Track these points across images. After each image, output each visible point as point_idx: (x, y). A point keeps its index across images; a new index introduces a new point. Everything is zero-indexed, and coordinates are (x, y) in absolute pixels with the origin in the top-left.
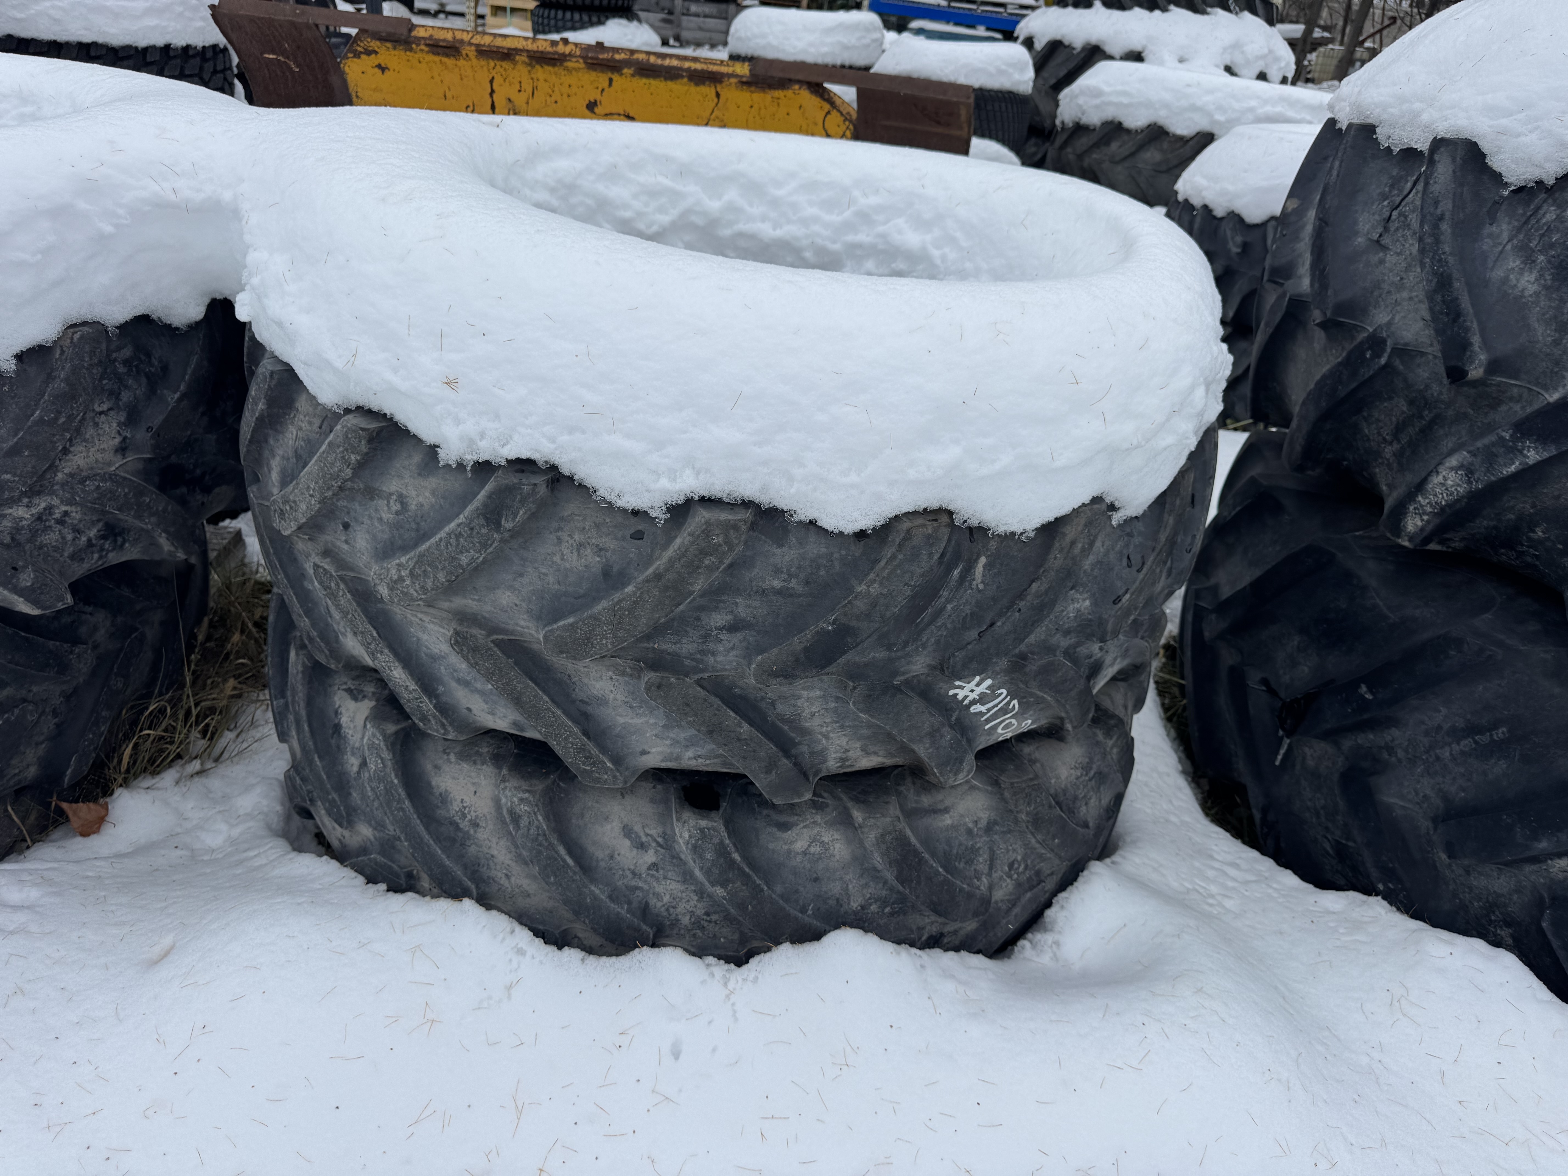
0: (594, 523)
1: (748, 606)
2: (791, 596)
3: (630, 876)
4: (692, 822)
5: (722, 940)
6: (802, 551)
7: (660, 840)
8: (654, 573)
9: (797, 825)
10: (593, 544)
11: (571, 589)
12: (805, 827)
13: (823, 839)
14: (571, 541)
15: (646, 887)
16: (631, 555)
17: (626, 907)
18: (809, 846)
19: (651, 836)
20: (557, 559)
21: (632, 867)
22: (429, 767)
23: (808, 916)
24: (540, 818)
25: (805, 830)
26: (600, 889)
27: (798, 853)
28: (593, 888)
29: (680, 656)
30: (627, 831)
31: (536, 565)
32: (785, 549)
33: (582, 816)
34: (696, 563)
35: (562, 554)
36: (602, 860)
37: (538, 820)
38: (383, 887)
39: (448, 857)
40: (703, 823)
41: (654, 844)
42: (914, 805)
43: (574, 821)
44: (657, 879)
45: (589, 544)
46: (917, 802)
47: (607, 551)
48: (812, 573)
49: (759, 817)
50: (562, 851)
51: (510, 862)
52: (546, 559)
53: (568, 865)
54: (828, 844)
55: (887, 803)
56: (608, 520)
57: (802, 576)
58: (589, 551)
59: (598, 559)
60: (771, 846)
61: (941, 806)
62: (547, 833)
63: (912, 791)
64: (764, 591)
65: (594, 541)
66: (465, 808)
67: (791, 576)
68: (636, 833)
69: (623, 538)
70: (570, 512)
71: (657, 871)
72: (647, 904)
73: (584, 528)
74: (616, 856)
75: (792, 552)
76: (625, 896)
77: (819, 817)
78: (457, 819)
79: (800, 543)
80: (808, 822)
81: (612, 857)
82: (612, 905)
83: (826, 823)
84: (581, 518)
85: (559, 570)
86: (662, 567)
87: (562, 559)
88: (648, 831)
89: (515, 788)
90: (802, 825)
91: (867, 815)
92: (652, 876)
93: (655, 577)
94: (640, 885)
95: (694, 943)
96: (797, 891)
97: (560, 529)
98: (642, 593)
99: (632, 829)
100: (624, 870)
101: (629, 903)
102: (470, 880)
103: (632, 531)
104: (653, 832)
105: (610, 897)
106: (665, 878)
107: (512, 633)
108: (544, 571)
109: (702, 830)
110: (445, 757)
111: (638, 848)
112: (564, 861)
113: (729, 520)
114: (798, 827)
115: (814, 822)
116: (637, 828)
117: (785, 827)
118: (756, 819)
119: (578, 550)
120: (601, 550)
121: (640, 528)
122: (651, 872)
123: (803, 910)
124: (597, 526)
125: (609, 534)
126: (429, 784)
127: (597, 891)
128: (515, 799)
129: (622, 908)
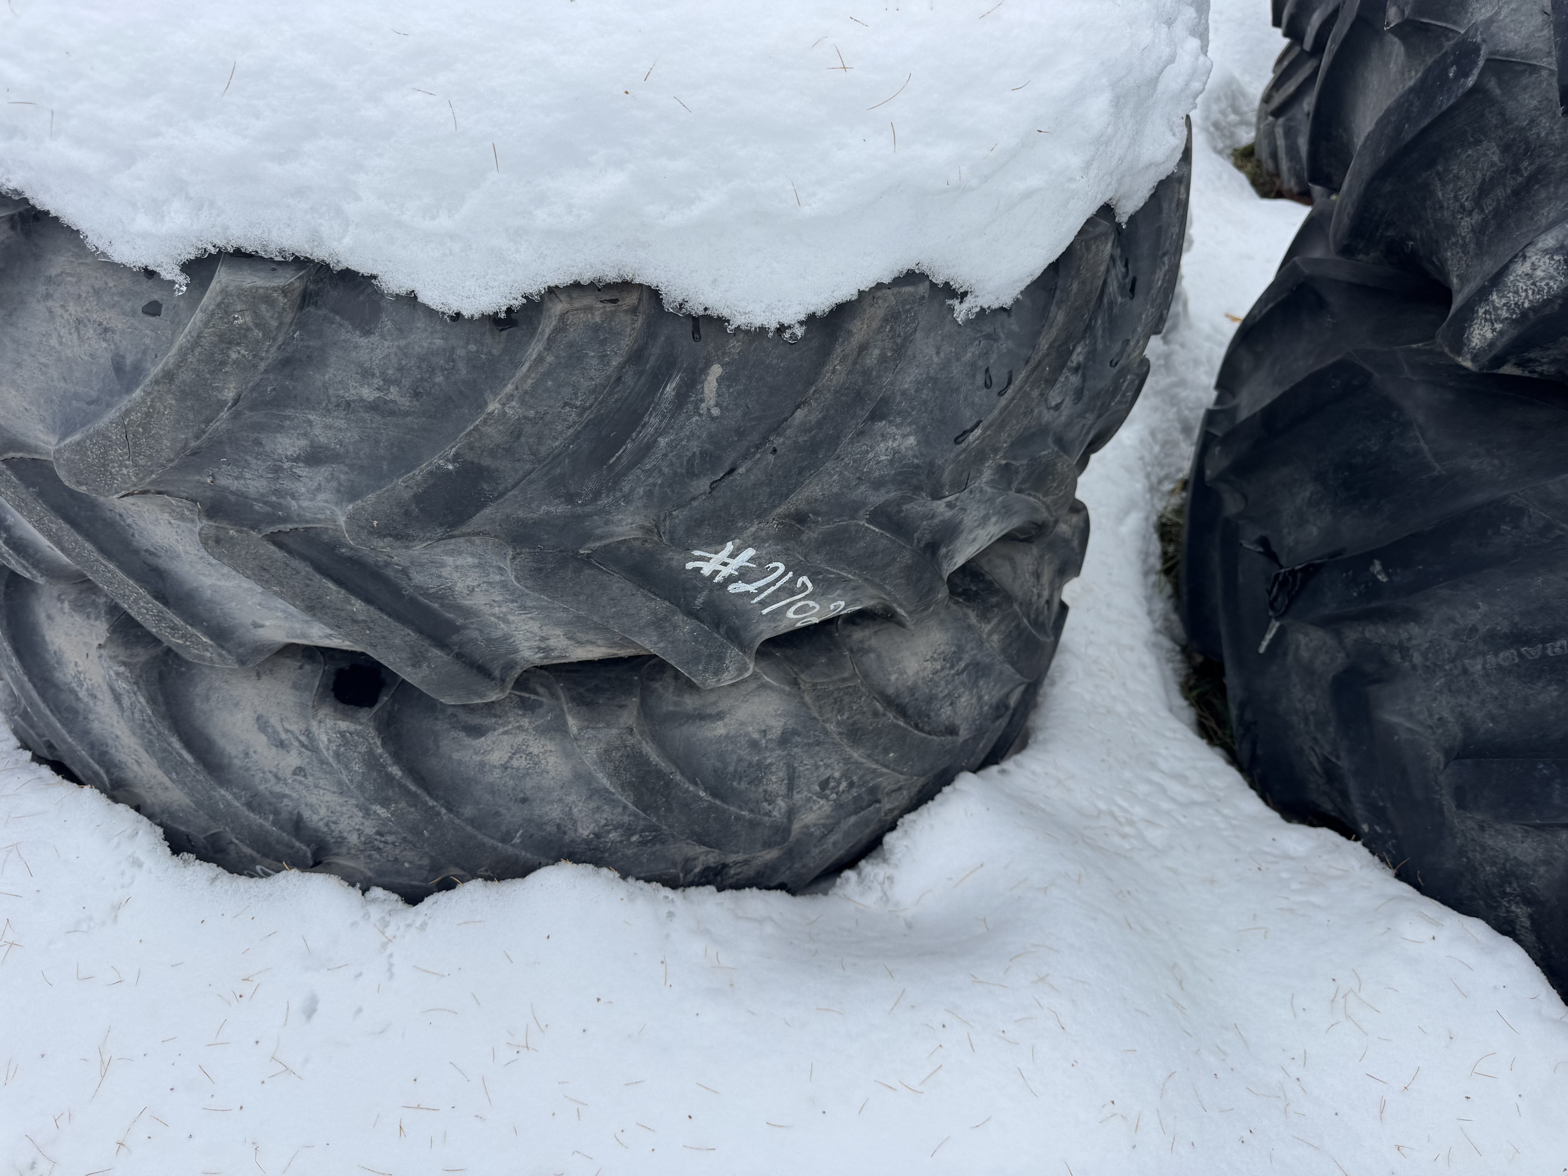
0: (93, 287)
1: (330, 427)
2: (393, 413)
3: (273, 780)
5: (406, 865)
6: (402, 343)
7: (303, 738)
9: (495, 730)
10: (95, 321)
11: (80, 389)
12: (505, 733)
13: (531, 749)
14: (66, 316)
15: (295, 795)
16: (147, 341)
17: (271, 817)
18: (511, 758)
19: (292, 732)
20: (54, 342)
21: (274, 770)
23: (513, 846)
24: (142, 700)
25: (505, 737)
26: (234, 794)
27: (495, 767)
28: (223, 792)
29: (247, 498)
30: (262, 724)
31: (32, 351)
32: (375, 338)
33: (208, 699)
34: (218, 357)
35: (59, 335)
36: (236, 757)
37: (140, 702)
39: (70, 732)
40: (343, 725)
41: (296, 744)
42: (671, 708)
43: (197, 704)
44: (307, 787)
45: (89, 321)
46: (676, 704)
47: (114, 332)
48: (422, 380)
49: (441, 717)
50: (176, 744)
51: (136, 747)
52: (41, 342)
53: (186, 761)
54: (538, 756)
55: (621, 707)
56: (111, 284)
57: (406, 382)
58: (91, 331)
59: (104, 345)
60: (456, 756)
61: (712, 711)
62: (153, 719)
63: (671, 689)
64: (348, 404)
65: (95, 316)
66: (80, 673)
67: (389, 381)
68: (273, 727)
69: (134, 314)
70: (59, 270)
71: (305, 776)
72: (300, 816)
73: (80, 296)
74: (252, 753)
75: (386, 344)
76: (270, 804)
77: (527, 720)
78: (74, 685)
79: (400, 330)
80: (510, 727)
81: (247, 754)
82: (252, 815)
83: (535, 729)
84: (74, 280)
85: (59, 360)
87: (61, 344)
88: (287, 726)
90: (501, 730)
91: (586, 724)
92: (300, 782)
93: (164, 377)
94: (287, 792)
95: (372, 866)
96: (497, 814)
97: (48, 296)
98: (152, 401)
99: (266, 722)
100: (264, 772)
101: (276, 812)
102: (98, 763)
103: (144, 303)
104: (294, 728)
105: (249, 805)
106: (316, 786)
107: (36, 450)
108: (43, 360)
109: (342, 734)
110: (59, 605)
111: (277, 746)
112: (180, 756)
113: (257, 288)
114: (496, 733)
115: (519, 728)
116: (274, 721)
117: (476, 731)
118: (436, 719)
119: (77, 330)
120: (106, 330)
121: (156, 297)
122: (298, 778)
123: (506, 838)
124: (97, 292)
125: (114, 306)
126: (43, 637)
127: (230, 797)
128: (112, 673)
129: (266, 819)
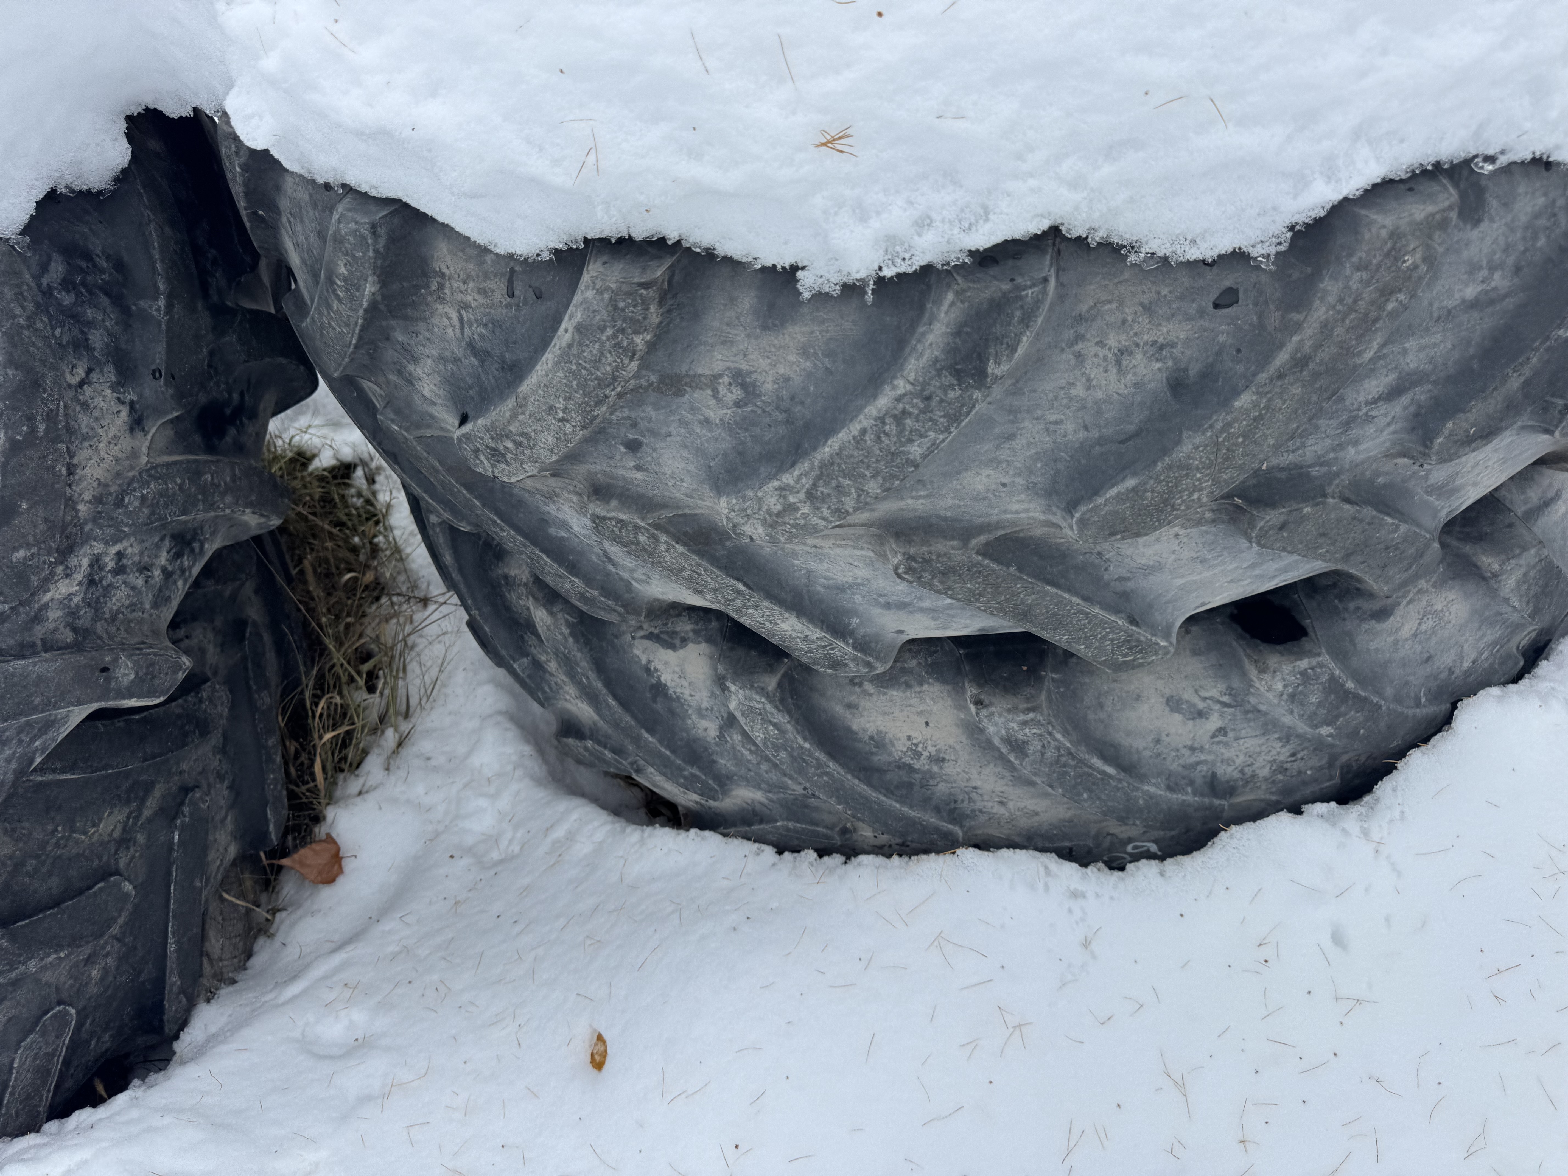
0: (1142, 305)
1: (1422, 348)
2: (1492, 302)
3: (1187, 752)
4: (1287, 668)
5: (1309, 772)
6: (1509, 217)
7: (1225, 699)
8: (1293, 358)
9: (1399, 604)
10: (1146, 343)
11: (1107, 431)
12: (1409, 603)
13: (1435, 607)
14: (1102, 352)
15: (1210, 758)
16: (1222, 338)
17: (1189, 790)
18: (1420, 624)
19: (1211, 698)
20: (1079, 390)
21: (1189, 743)
22: (839, 709)
23: (1425, 706)
24: (1059, 736)
25: (1411, 606)
26: (1154, 784)
27: (1407, 640)
28: (1146, 788)
29: (1301, 468)
30: (1174, 704)
31: (1039, 413)
32: (1484, 226)
33: (1101, 706)
35: (1089, 380)
36: (1145, 749)
37: (1056, 740)
38: (811, 855)
39: (911, 807)
40: (1304, 664)
41: (1217, 707)
43: (1091, 716)
44: (1226, 744)
45: (1137, 345)
47: (1172, 345)
48: (1526, 250)
49: (1346, 615)
50: (1097, 762)
51: (1004, 788)
52: (1056, 398)
53: (1110, 776)
54: (1442, 611)
55: (1511, 525)
56: (1165, 291)
57: (1510, 261)
58: (1139, 356)
59: (1159, 365)
60: (1373, 646)
62: (1073, 750)
64: (1449, 312)
65: (1146, 337)
66: (916, 745)
67: (1492, 269)
68: (1187, 702)
69: (1202, 313)
70: (1091, 303)
71: (1225, 735)
72: (1214, 775)
73: (1124, 322)
74: (1164, 737)
75: (1495, 226)
76: (1184, 778)
77: (1423, 581)
78: (907, 760)
79: (1505, 205)
80: (1411, 595)
81: (1158, 741)
82: (1175, 796)
83: (1434, 586)
84: (1114, 306)
85: (1084, 407)
86: (1308, 343)
87: (1088, 388)
88: (1204, 694)
89: (1009, 711)
90: (1405, 602)
92: (1219, 743)
93: (1295, 366)
94: (1203, 758)
95: (1274, 790)
96: (1407, 683)
97: (1080, 338)
98: (1269, 400)
99: (1181, 699)
100: (1178, 750)
101: (1191, 783)
102: (950, 823)
103: (1213, 296)
104: (1214, 693)
105: (1169, 788)
106: (1237, 739)
107: (998, 525)
108: (1053, 418)
110: (857, 689)
111: (1193, 719)
112: (1104, 773)
114: (1402, 606)
115: (1420, 591)
116: (1188, 695)
117: (1382, 614)
118: (1344, 619)
119: (1118, 363)
120: (1162, 347)
121: (1227, 283)
122: (1216, 739)
123: (1418, 705)
124: (1148, 309)
125: (1173, 315)
126: (849, 730)
127: (1152, 789)
128: (1014, 725)
129: (1187, 793)
